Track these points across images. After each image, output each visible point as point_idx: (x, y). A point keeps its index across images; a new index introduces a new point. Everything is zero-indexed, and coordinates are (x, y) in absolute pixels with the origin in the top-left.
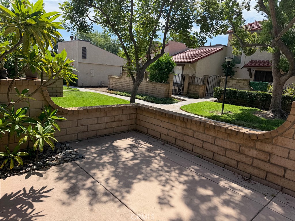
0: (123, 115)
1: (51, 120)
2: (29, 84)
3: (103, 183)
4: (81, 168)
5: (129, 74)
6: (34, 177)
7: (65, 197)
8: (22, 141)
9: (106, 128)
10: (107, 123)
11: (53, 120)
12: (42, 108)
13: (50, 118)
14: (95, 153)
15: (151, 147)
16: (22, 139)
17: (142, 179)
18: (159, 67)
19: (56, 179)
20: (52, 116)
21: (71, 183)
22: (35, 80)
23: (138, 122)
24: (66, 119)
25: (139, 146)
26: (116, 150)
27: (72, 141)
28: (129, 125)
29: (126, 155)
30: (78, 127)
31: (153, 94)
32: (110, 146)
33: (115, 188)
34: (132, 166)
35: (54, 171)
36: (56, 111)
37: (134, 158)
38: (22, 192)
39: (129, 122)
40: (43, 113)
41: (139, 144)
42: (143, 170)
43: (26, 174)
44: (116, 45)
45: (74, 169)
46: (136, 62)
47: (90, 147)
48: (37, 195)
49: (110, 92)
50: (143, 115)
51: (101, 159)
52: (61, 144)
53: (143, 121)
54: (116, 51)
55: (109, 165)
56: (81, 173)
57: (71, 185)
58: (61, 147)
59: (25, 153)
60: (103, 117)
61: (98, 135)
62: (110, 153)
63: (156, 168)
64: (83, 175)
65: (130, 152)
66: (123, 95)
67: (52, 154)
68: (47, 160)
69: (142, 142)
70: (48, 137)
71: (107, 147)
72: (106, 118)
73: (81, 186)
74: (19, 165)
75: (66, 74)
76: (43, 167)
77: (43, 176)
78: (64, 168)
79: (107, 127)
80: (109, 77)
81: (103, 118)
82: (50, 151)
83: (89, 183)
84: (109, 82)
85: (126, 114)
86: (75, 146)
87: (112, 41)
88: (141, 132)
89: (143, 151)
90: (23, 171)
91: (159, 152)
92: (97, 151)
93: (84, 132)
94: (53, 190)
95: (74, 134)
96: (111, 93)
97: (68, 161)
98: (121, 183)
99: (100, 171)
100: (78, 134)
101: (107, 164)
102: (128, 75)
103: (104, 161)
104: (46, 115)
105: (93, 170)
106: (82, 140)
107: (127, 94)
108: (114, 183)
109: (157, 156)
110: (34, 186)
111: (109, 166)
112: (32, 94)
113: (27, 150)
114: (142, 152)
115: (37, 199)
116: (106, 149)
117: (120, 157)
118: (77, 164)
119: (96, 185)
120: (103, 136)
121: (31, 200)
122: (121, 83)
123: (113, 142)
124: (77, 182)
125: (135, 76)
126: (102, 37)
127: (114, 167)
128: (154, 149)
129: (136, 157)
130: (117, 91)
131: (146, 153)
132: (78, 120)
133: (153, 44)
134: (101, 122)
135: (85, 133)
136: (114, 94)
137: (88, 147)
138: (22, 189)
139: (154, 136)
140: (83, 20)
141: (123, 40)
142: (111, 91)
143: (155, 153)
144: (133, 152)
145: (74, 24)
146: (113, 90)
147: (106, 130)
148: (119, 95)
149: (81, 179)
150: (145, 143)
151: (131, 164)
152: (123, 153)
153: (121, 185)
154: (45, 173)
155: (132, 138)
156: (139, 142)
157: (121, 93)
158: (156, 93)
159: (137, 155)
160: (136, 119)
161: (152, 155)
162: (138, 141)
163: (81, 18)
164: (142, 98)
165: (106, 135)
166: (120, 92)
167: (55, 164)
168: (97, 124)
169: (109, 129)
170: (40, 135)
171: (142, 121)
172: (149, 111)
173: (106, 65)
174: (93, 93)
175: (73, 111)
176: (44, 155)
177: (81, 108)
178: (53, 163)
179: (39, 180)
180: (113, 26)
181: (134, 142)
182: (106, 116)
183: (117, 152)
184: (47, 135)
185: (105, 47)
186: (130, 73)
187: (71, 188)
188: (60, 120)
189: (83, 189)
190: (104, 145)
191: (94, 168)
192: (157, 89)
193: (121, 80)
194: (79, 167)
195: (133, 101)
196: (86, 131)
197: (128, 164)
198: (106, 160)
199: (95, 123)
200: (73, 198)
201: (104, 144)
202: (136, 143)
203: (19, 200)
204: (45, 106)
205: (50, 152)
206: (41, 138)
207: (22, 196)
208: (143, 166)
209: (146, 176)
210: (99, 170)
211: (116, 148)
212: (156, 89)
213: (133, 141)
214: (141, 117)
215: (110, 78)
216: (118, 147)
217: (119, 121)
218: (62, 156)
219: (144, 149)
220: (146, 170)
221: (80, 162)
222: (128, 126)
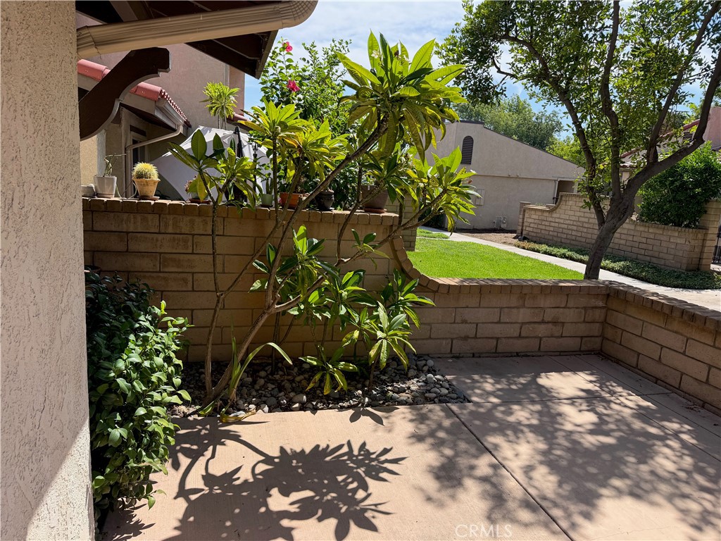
0: (569, 308)
1: (404, 303)
2: (369, 223)
3: (519, 475)
4: (463, 423)
5: (588, 200)
6: (365, 421)
7: (431, 485)
8: (348, 339)
9: (520, 337)
10: (523, 323)
11: (408, 302)
12: (387, 273)
13: (402, 298)
14: (492, 394)
15: (647, 408)
16: (348, 336)
17: (627, 490)
18: (672, 182)
19: (409, 437)
20: (406, 293)
21: (443, 455)
22: (381, 215)
23: (609, 333)
24: (433, 303)
25: (612, 398)
26: (548, 398)
27: (439, 356)
28: (582, 337)
29: (578, 418)
30: (455, 325)
31: (648, 258)
32: (529, 383)
33: (550, 495)
34: (594, 449)
35: (404, 418)
36: (414, 284)
37: (597, 430)
38: (345, 449)
39: (583, 329)
40: (390, 284)
41: (612, 393)
42: (628, 467)
43: (351, 412)
44: (544, 126)
45: (447, 423)
46: (613, 170)
47: (482, 377)
48: (373, 463)
49: (521, 244)
50: (627, 315)
51: (511, 413)
52: (416, 358)
53: (624, 332)
54: (542, 141)
55: (531, 431)
56: (464, 436)
57: (443, 460)
58: (416, 365)
59: (351, 367)
60: (514, 308)
61: (500, 350)
62: (533, 402)
63: (669, 472)
64: (468, 442)
65: (588, 410)
66: (559, 253)
67: (398, 377)
68: (390, 388)
69: (619, 389)
70: (396, 338)
71: (522, 384)
72: (522, 310)
73: (465, 468)
74: (339, 388)
75: (449, 203)
76: (381, 402)
77: (384, 424)
78: (425, 414)
79: (523, 335)
80: (521, 207)
81: (515, 311)
82: (395, 369)
83: (483, 465)
84: (521, 220)
85: (577, 308)
86: (447, 368)
87: (534, 119)
88: (618, 361)
89: (624, 415)
90: (346, 404)
91: (675, 426)
92: (499, 390)
93: (466, 338)
94: (405, 460)
95: (446, 339)
96: (524, 248)
97: (433, 400)
98: (567, 487)
99: (510, 444)
100: (454, 342)
101: (526, 430)
102: (587, 203)
103: (518, 419)
104: (395, 290)
105: (491, 435)
106: (461, 355)
107: (570, 253)
108: (545, 481)
109: (669, 437)
110: (367, 442)
111: (531, 436)
112: (381, 243)
113: (353, 358)
114: (622, 417)
115: (374, 473)
116: (519, 391)
117: (559, 419)
118: (453, 412)
119: (502, 476)
120: (512, 356)
121: (364, 472)
122: (553, 224)
123: (538, 375)
124: (457, 455)
125: (606, 205)
126: (510, 111)
127: (545, 442)
128: (659, 415)
129: (605, 427)
130: (541, 243)
131: (634, 423)
132: (456, 308)
133: (669, 120)
134: (508, 321)
135: (469, 340)
136: (533, 250)
137: (476, 377)
138: (345, 442)
139: (657, 379)
140: (485, 74)
141: (579, 115)
142: (526, 244)
143: (662, 428)
144: (593, 410)
145: (462, 85)
146: (529, 241)
147: (520, 342)
148: (545, 253)
149: (466, 452)
150: (630, 395)
151: (592, 444)
152: (566, 409)
153: (567, 493)
154: (387, 418)
155: (591, 374)
156: (610, 387)
157: (551, 249)
158: (657, 256)
159: (607, 423)
160: (604, 323)
161: (653, 430)
162: (608, 384)
163: (479, 71)
164: (612, 265)
165: (518, 355)
166: (549, 246)
167: (407, 403)
168: (499, 322)
169: (527, 340)
170: (383, 332)
171: (623, 330)
172: (649, 305)
173: (517, 177)
174: (480, 245)
175: (449, 286)
176: (383, 377)
177: (465, 280)
178: (402, 398)
179: (375, 431)
180: (555, 83)
181: (598, 385)
182: (524, 306)
183: (550, 403)
184: (396, 335)
185: (516, 134)
186: (590, 198)
187: (443, 467)
188: (420, 305)
189: (471, 476)
190: (516, 379)
191: (494, 431)
192: (664, 244)
193: (554, 215)
194: (458, 420)
195: (592, 272)
196: (473, 336)
197: (582, 440)
198: (522, 419)
199: (496, 321)
200: (450, 491)
201: (513, 377)
202: (603, 390)
203: (339, 466)
204: (395, 271)
205: (394, 372)
206: (385, 338)
207: (346, 458)
208: (628, 456)
209: (638, 486)
210: (505, 438)
211: (547, 393)
212: (658, 243)
213: (595, 382)
214: (619, 319)
215: (524, 211)
216: (552, 391)
217: (555, 323)
218: (419, 387)
219: (628, 411)
220: (637, 470)
221: (461, 408)
222: (579, 339)
